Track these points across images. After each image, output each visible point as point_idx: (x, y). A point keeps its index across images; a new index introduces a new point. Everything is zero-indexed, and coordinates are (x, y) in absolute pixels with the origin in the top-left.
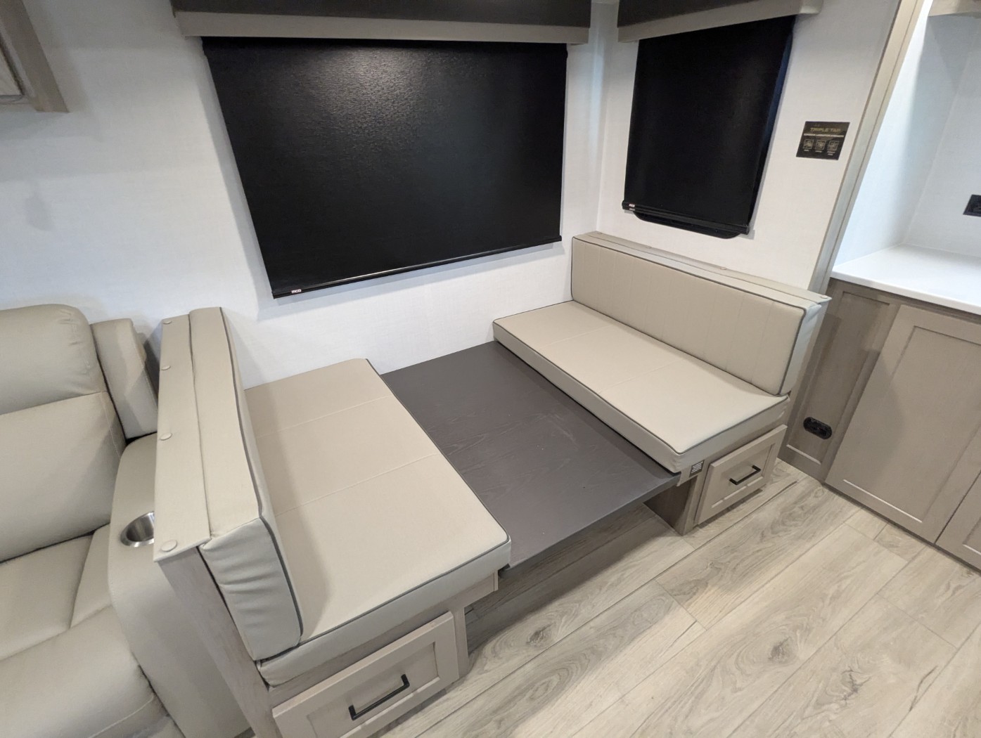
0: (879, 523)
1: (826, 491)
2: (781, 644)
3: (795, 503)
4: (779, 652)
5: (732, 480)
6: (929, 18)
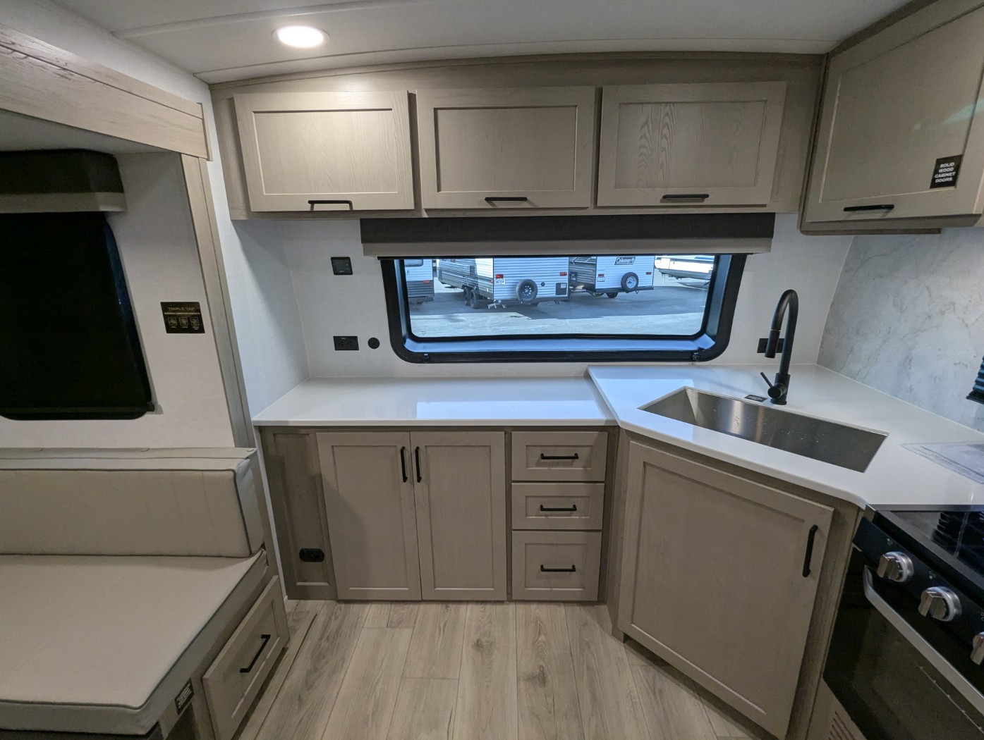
1: (343, 606)
3: (321, 639)
5: (243, 671)
6: (232, 221)
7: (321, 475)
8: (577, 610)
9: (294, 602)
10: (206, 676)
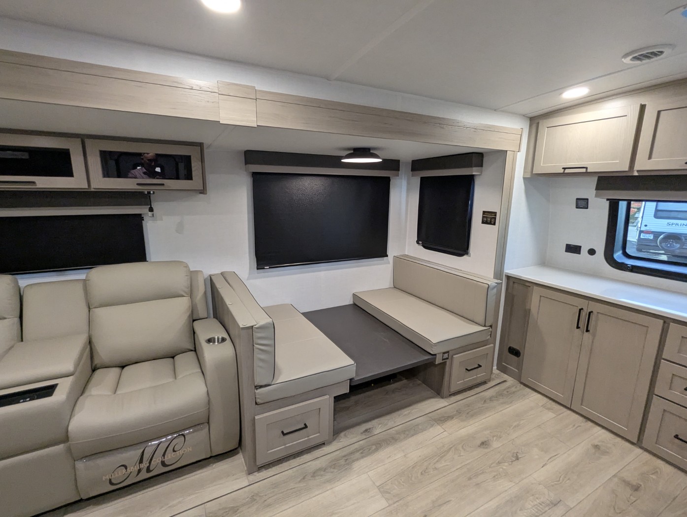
0: (545, 399)
1: (522, 386)
2: (485, 442)
3: (505, 390)
5: (466, 369)
6: (523, 178)
7: (530, 310)
9: (498, 372)
10: (454, 356)
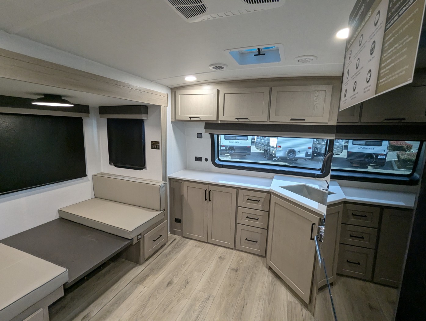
0: (196, 242)
1: (184, 239)
2: (170, 281)
3: (176, 244)
4: (169, 283)
6: (171, 122)
7: (183, 195)
8: (257, 257)
9: (171, 235)
10: (145, 235)
